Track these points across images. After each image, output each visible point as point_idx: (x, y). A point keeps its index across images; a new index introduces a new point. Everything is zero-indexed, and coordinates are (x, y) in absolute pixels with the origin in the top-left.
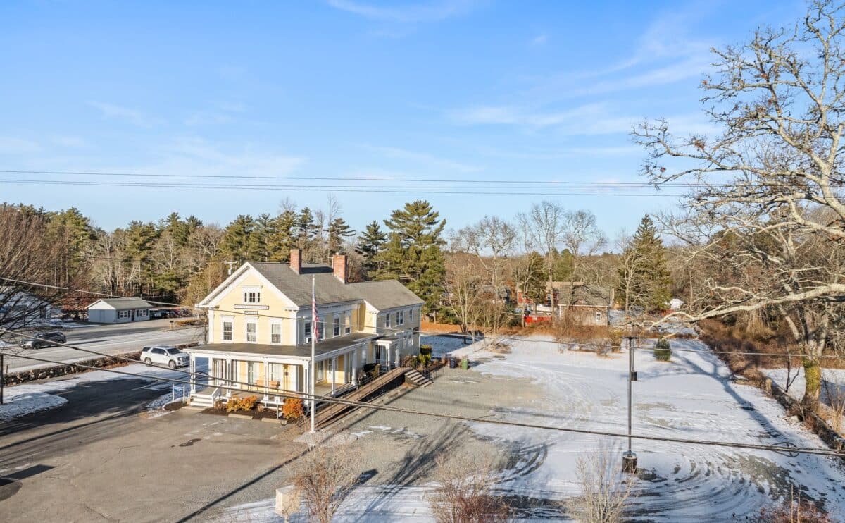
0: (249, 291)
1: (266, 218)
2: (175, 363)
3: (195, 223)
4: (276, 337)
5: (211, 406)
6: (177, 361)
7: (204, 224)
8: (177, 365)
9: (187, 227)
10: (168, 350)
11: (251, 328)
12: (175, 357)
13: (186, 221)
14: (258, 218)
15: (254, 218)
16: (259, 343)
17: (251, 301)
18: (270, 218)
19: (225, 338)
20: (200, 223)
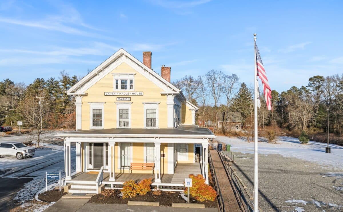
0: (120, 79)
1: (53, 80)
2: (22, 154)
3: (9, 83)
4: (151, 121)
5: (96, 192)
6: (23, 152)
7: (15, 83)
8: (24, 156)
9: (5, 85)
10: (15, 144)
11: (123, 113)
12: (22, 150)
13: (4, 82)
14: (48, 80)
15: (45, 80)
16: (132, 128)
17: (122, 88)
18: (55, 80)
19: (94, 125)
20: (12, 83)
